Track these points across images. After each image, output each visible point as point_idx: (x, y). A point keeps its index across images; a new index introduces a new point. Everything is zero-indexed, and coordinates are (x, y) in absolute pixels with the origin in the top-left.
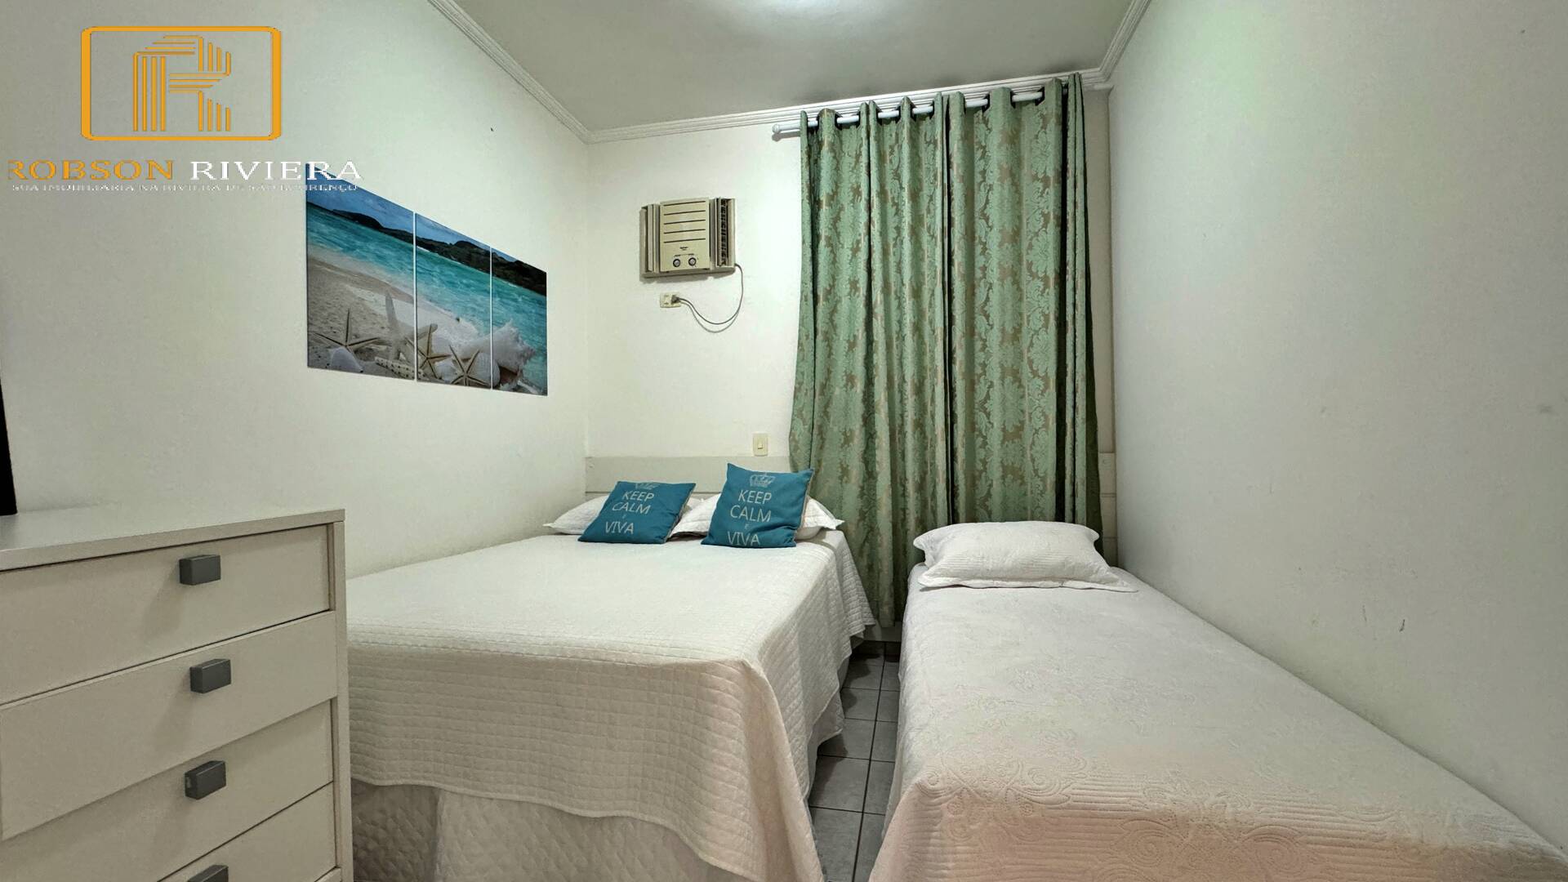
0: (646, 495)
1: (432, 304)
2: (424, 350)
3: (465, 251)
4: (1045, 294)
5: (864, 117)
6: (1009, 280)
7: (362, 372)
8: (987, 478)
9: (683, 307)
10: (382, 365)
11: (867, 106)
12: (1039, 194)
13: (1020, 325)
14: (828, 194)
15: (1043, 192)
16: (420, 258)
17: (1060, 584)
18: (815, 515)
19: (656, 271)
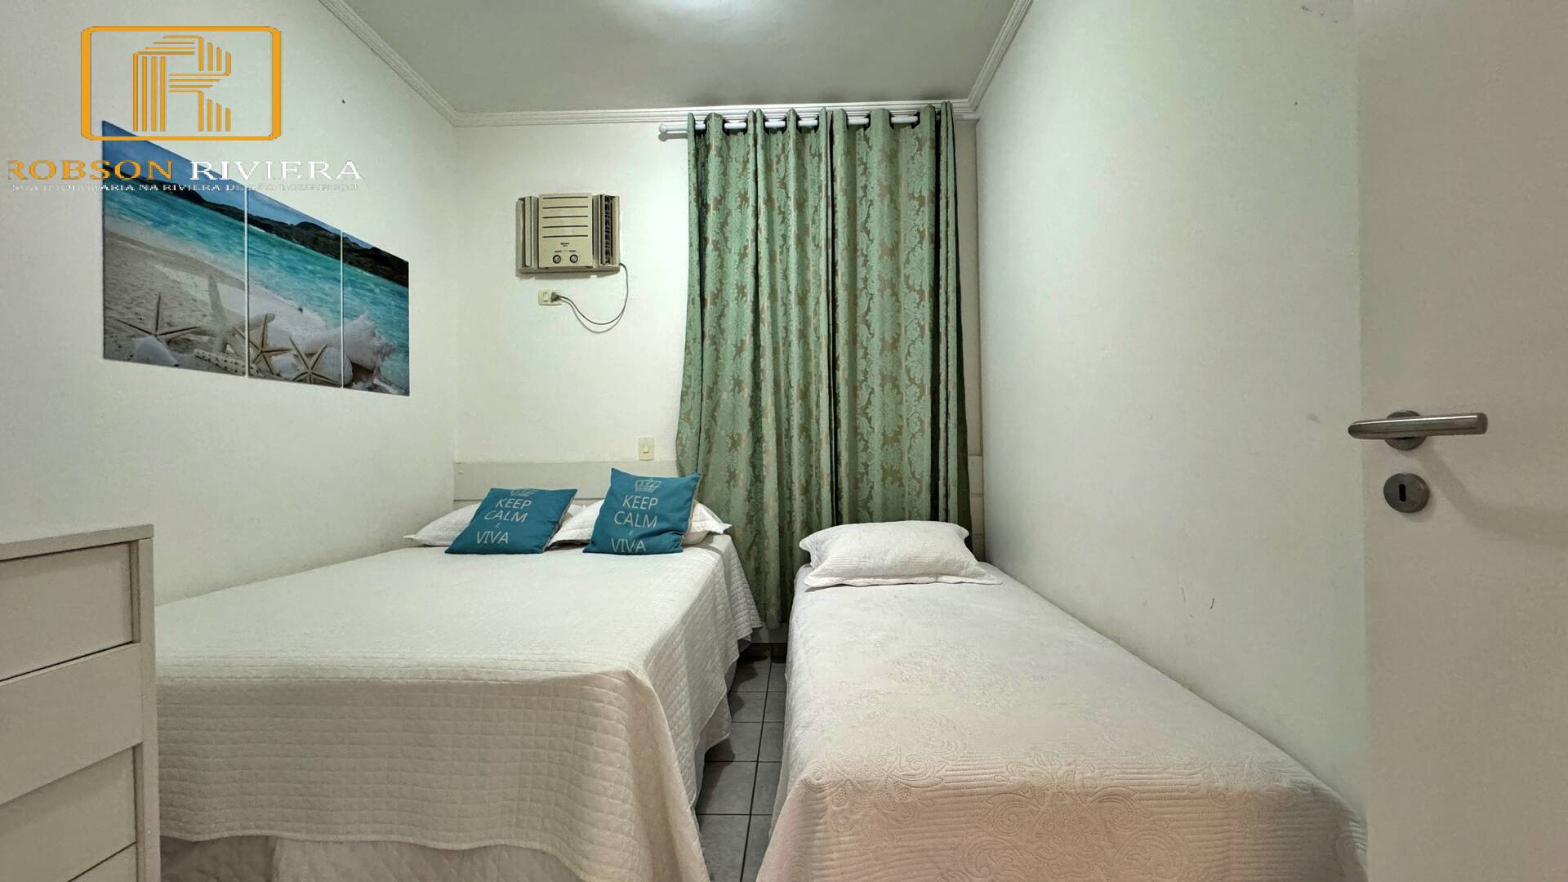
0: (522, 503)
1: (268, 291)
2: (258, 342)
3: (312, 233)
4: (921, 307)
5: (751, 125)
6: (888, 292)
7: (176, 366)
8: (869, 481)
9: (562, 308)
10: (202, 358)
11: (755, 115)
12: (916, 212)
13: (899, 335)
14: (716, 198)
16: (252, 238)
17: (935, 580)
18: (703, 519)
19: (534, 266)
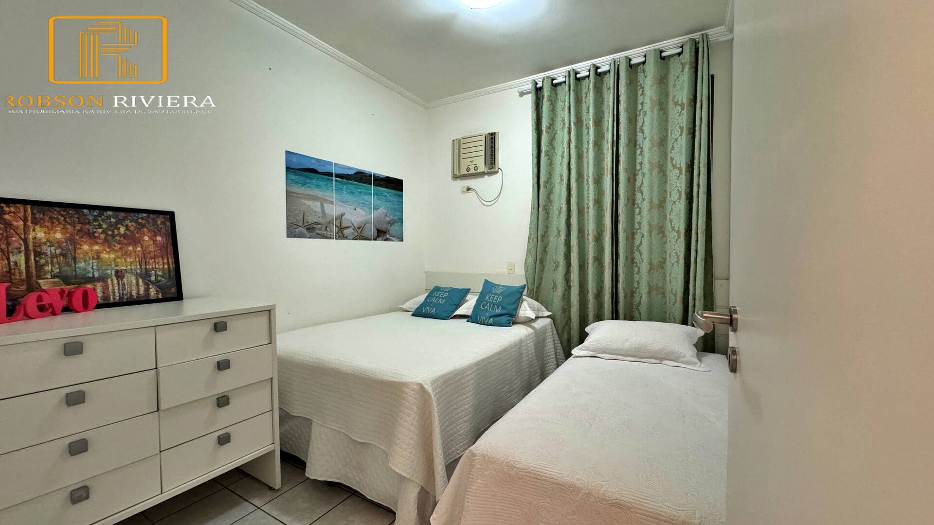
0: (444, 294)
1: (342, 204)
2: (339, 225)
3: (359, 176)
4: (680, 179)
5: (567, 79)
6: (656, 171)
7: (310, 238)
8: (639, 292)
9: (472, 193)
10: (318, 234)
11: (569, 72)
12: (679, 114)
13: (665, 198)
14: (546, 126)
15: (680, 113)
19: (458, 174)
